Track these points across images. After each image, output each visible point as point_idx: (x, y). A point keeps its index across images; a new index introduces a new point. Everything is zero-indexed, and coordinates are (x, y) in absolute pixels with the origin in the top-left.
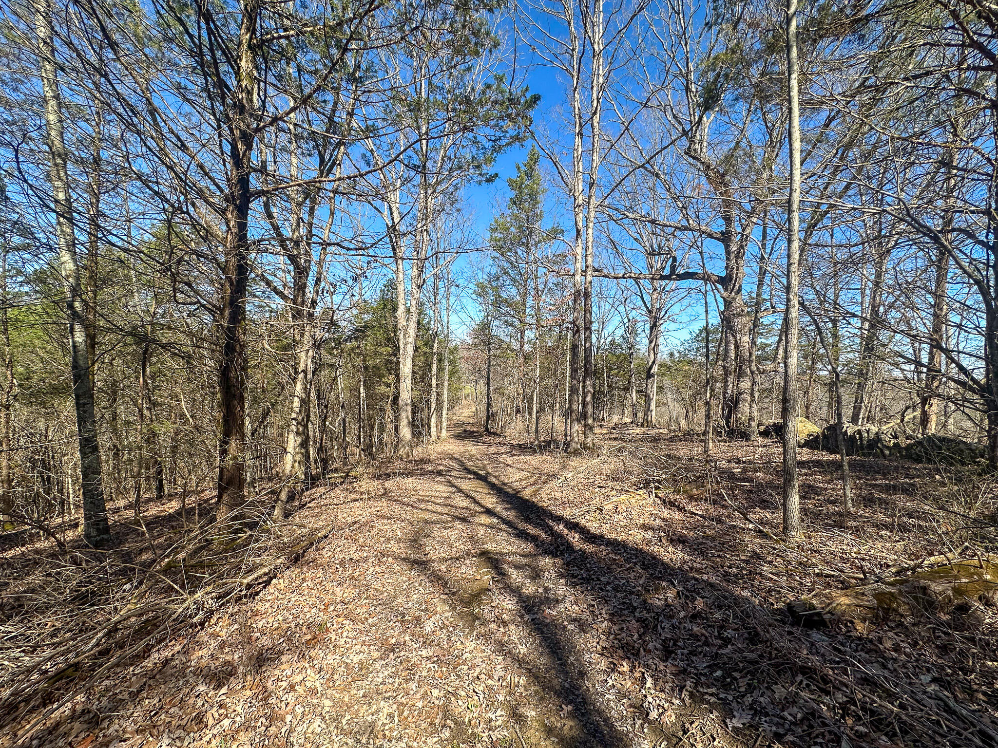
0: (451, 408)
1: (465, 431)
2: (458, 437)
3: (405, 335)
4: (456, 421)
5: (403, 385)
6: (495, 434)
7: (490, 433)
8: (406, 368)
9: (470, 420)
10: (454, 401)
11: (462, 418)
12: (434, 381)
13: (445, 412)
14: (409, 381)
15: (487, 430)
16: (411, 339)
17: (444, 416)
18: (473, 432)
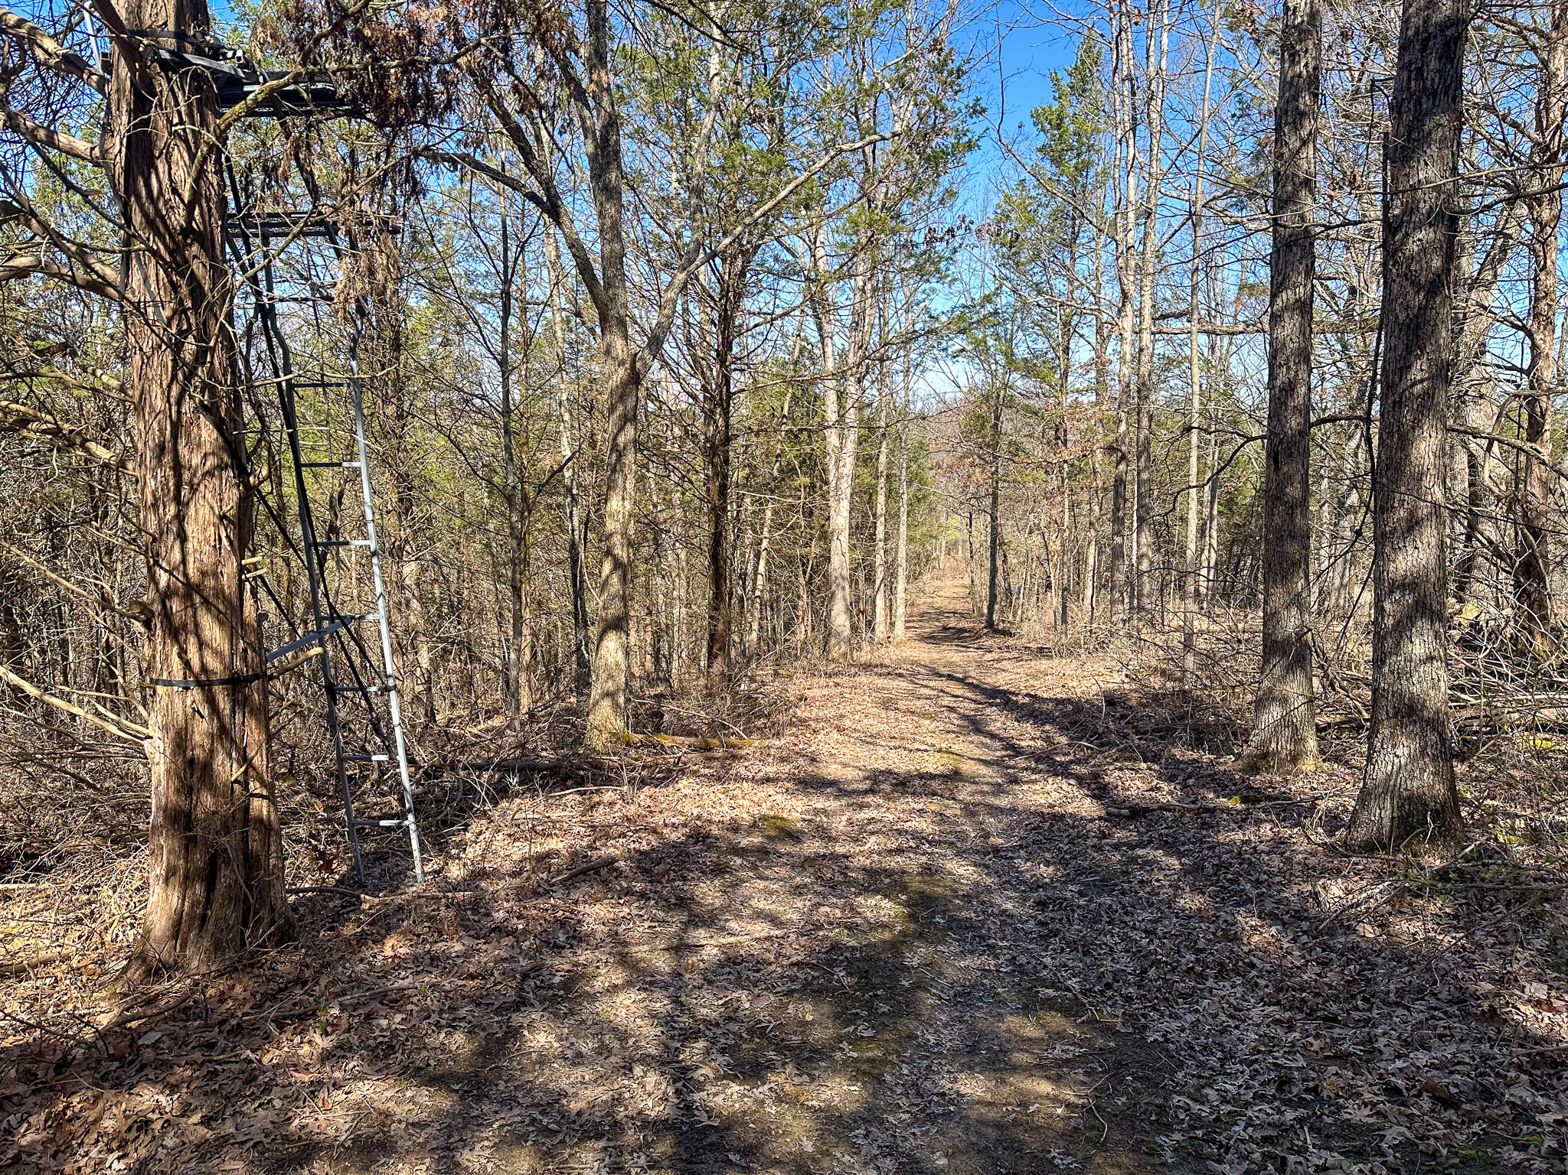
0: (914, 576)
1: (945, 629)
2: (931, 639)
3: (838, 460)
4: (924, 608)
5: (835, 546)
6: (1005, 633)
7: (997, 631)
8: (840, 518)
9: (959, 606)
10: (920, 562)
11: (938, 602)
12: (880, 530)
13: (901, 586)
14: (844, 537)
15: (990, 624)
16: (848, 469)
17: (901, 594)
18: (963, 630)
